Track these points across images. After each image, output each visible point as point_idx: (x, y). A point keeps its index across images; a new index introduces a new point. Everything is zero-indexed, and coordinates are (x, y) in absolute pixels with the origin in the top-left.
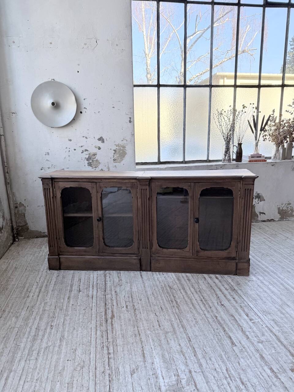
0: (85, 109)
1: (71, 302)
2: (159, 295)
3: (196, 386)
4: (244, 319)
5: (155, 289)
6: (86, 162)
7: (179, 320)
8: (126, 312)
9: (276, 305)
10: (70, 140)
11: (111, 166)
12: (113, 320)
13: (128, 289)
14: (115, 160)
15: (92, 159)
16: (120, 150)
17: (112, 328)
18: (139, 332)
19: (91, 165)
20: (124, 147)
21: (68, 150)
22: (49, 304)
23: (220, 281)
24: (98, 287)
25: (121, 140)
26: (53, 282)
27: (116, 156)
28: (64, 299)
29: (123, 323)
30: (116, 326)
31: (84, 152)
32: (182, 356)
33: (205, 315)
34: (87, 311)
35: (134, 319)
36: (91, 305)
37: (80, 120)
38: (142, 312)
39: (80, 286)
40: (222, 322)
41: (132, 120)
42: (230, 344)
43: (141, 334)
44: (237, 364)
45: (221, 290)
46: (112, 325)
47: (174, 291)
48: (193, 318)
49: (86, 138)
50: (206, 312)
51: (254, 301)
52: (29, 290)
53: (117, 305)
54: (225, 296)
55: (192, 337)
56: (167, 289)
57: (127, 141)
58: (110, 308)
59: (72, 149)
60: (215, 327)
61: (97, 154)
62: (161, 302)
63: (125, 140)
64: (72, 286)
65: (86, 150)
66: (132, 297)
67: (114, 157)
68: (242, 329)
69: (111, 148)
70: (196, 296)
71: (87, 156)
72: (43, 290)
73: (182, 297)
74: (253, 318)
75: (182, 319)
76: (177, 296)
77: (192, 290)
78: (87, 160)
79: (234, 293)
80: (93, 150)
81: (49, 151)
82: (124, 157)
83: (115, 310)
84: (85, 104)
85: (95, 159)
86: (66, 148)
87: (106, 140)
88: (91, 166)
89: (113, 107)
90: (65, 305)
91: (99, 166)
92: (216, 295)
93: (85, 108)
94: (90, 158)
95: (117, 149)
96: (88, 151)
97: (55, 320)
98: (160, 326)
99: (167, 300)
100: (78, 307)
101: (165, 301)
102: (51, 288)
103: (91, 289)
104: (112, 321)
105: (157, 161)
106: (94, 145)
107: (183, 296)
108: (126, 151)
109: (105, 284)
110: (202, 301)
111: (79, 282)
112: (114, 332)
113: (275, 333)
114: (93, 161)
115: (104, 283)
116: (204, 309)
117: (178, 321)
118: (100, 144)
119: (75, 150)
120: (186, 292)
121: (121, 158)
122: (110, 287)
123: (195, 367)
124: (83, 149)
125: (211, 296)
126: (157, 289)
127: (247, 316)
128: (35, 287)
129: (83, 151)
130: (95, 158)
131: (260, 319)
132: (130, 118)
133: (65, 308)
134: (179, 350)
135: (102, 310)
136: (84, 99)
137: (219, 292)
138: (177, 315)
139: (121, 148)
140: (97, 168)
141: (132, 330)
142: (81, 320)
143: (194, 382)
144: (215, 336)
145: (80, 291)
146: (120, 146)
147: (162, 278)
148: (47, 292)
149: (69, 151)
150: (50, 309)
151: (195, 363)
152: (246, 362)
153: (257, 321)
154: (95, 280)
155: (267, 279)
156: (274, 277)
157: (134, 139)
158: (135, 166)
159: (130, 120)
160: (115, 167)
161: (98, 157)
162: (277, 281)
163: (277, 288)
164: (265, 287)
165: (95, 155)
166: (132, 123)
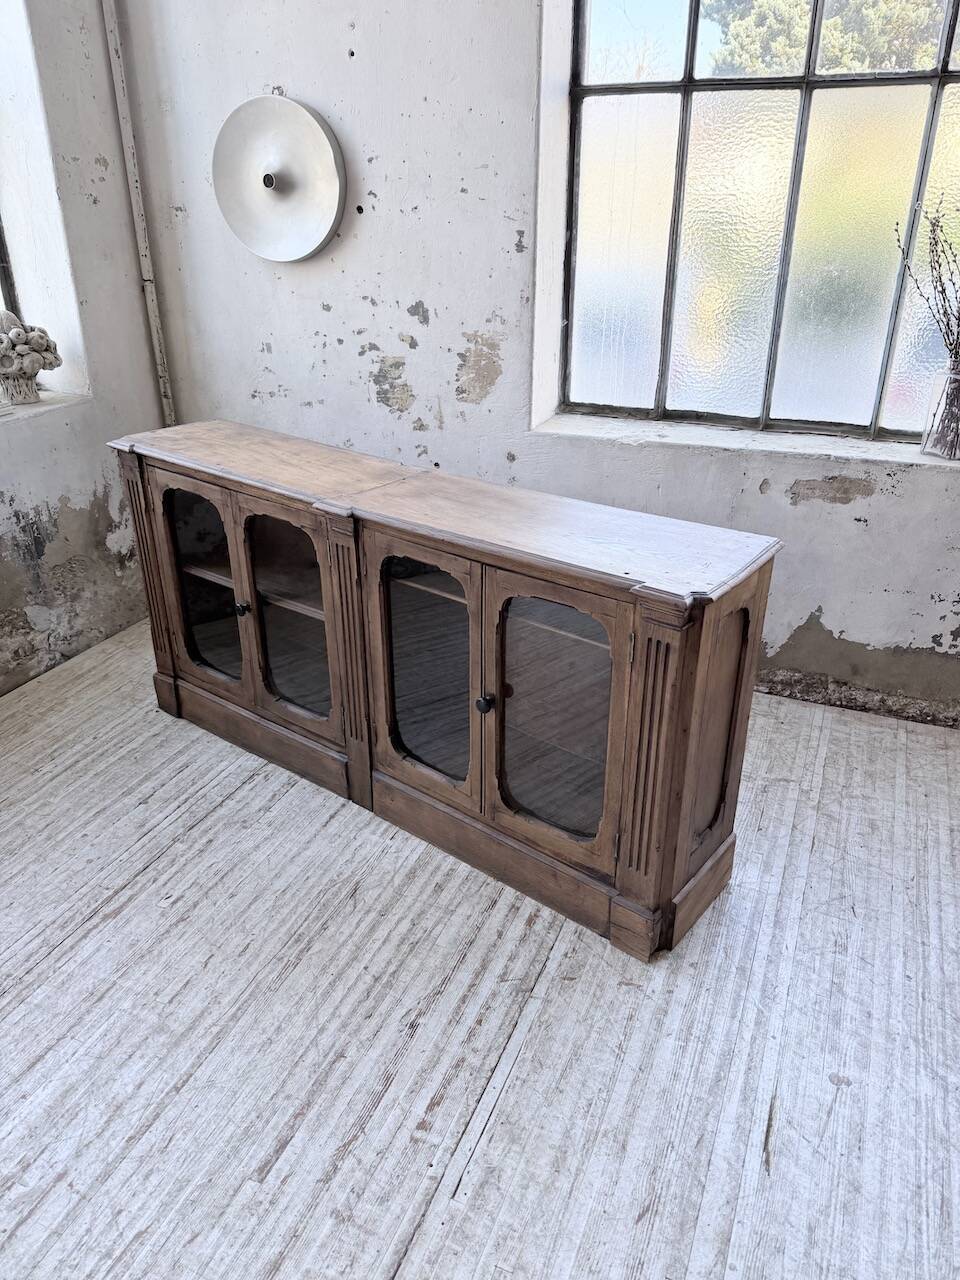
0: (372, 196)
1: (90, 827)
2: (293, 904)
3: (19, 1225)
4: (406, 1114)
5: (308, 878)
6: (375, 388)
7: (239, 1009)
8: (155, 915)
9: (580, 1122)
10: (327, 308)
11: (447, 411)
12: (101, 927)
13: (248, 845)
14: (463, 392)
15: (390, 380)
16: (480, 355)
17: (72, 948)
18: (108, 990)
19: (388, 399)
20: (493, 346)
21: (320, 340)
22: (47, 810)
23: (523, 939)
24: (194, 807)
25: (485, 317)
26: (123, 752)
27: (464, 378)
28: (89, 809)
29: (111, 945)
30: (88, 946)
31: (368, 353)
32: (105, 1118)
33: (322, 1031)
34: (86, 870)
35: (147, 946)
36: (114, 856)
37: (355, 236)
38: (185, 937)
39: (163, 785)
40: (332, 1082)
41: (526, 241)
42: (255, 1165)
43: (105, 1000)
44: (188, 1237)
45: (478, 974)
46: (85, 937)
47: (349, 909)
48: (277, 1024)
49: (373, 303)
50: (336, 1024)
51: (528, 1066)
52: (56, 754)
53: (164, 885)
54: (464, 999)
55: (196, 1080)
56: (336, 895)
57: (503, 322)
58: (139, 885)
59: (332, 340)
60: (290, 1088)
61: (404, 364)
62: (273, 926)
63: (498, 319)
64: (146, 778)
65: (373, 347)
66: (222, 878)
67: (457, 380)
68: (355, 1138)
69: (450, 346)
70: (386, 954)
71: (375, 369)
72: (80, 765)
73: (343, 939)
74: (438, 1125)
75: (250, 1010)
76: (332, 929)
77: (405, 926)
78: (377, 382)
79: (508, 1001)
80: (393, 349)
81: (271, 341)
82: (492, 383)
83: (143, 896)
84: (370, 178)
85: (399, 381)
86: (317, 333)
87: (436, 314)
88: (388, 405)
89: (463, 190)
90: (71, 828)
91: (411, 404)
92: (446, 981)
93: (370, 193)
94: (385, 376)
95: (468, 350)
96: (378, 349)
97: (6, 863)
98: (170, 1002)
99: (289, 930)
100: (88, 847)
101: (284, 930)
102: (102, 766)
103: (177, 803)
104: (95, 927)
105: (652, 407)
106: (397, 330)
107: (351, 936)
108: (500, 362)
109: (221, 805)
110: (377, 979)
111: (173, 775)
112: (64, 960)
113: (430, 1216)
114: (392, 386)
115: (221, 799)
116: (345, 1010)
117: (234, 1009)
118: (413, 325)
119: (340, 341)
120: (373, 929)
121: (481, 388)
122: (218, 820)
123: (85, 1173)
124: (365, 340)
125: (425, 976)
126: (311, 882)
127: (433, 1105)
128: (78, 747)
129: (363, 347)
130: (400, 377)
131: (456, 1140)
132: (521, 233)
133: (61, 836)
134: (120, 1099)
135: (120, 882)
136: (370, 160)
137: (464, 976)
138: (253, 991)
139: (485, 348)
140: (406, 413)
141: (102, 976)
142: (46, 890)
143: (31, 1213)
144: (254, 1115)
145: (145, 802)
146: (479, 340)
147: (376, 849)
148: (81, 774)
149: (325, 345)
150: (30, 828)
151: (103, 1160)
152: (218, 1246)
153: (436, 1140)
154: (214, 783)
155: (699, 1008)
156: (739, 1014)
157: (533, 317)
158: (530, 424)
159: (520, 241)
160: (460, 418)
161: (407, 376)
162: (727, 1035)
163: (687, 1062)
164: (648, 1034)
165: (398, 365)
166: (527, 253)
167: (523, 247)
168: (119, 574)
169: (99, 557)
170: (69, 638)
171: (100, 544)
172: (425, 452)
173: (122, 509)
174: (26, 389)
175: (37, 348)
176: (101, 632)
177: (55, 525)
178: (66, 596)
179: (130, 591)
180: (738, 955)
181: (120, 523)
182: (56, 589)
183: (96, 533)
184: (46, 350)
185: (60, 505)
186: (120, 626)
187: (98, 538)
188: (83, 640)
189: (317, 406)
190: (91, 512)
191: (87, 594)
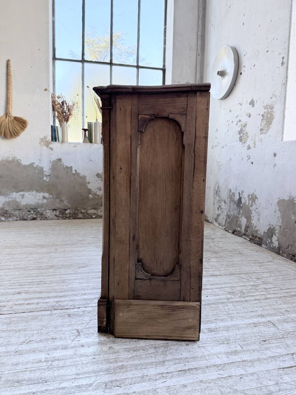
0: (245, 68)
6: (239, 136)
10: (230, 111)
11: (257, 140)
14: (262, 130)
15: (243, 132)
16: (268, 113)
19: (242, 140)
20: (272, 108)
25: (270, 97)
27: (263, 124)
31: (238, 124)
37: (239, 83)
41: (285, 60)
57: (276, 97)
59: (231, 122)
61: (247, 124)
63: (274, 96)
65: (240, 121)
67: (261, 126)
69: (260, 113)
71: (240, 129)
78: (239, 134)
80: (245, 120)
81: (218, 128)
82: (271, 124)
84: (244, 61)
85: (245, 132)
87: (256, 102)
88: (241, 142)
89: (267, 51)
91: (247, 140)
94: (241, 131)
95: (265, 112)
106: (246, 112)
108: (274, 114)
114: (243, 134)
118: (251, 110)
121: (267, 127)
124: (238, 119)
129: (237, 122)
130: (245, 130)
132: (283, 58)
136: (245, 55)
139: (269, 110)
140: (246, 143)
146: (268, 107)
149: (229, 124)
155: (77, 359)
156: (81, 376)
157: (286, 91)
158: (282, 138)
159: (283, 61)
160: (260, 142)
161: (248, 129)
162: (59, 376)
163: (28, 366)
164: (45, 347)
165: (245, 125)
166: (285, 65)
167: (284, 63)
172: (249, 158)
180: (137, 362)
189: (225, 147)
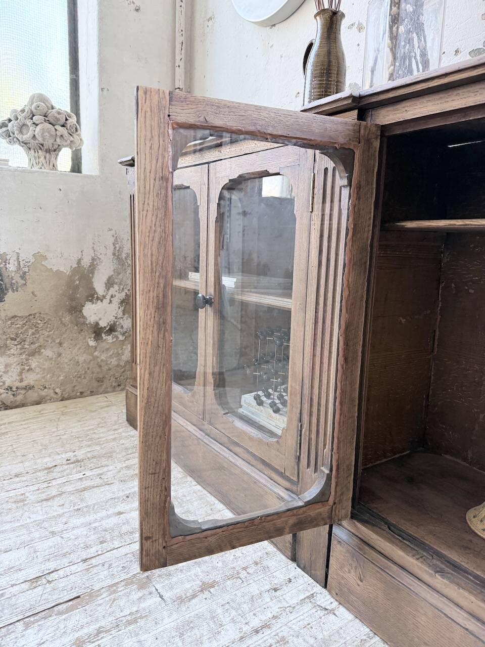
168: (92, 343)
169: (72, 322)
170: (14, 389)
171: (75, 309)
173: (109, 284)
174: (44, 161)
175: (52, 121)
176: (56, 393)
177: (23, 276)
178: (22, 348)
179: (103, 364)
181: (104, 297)
182: (12, 339)
183: (72, 298)
184: (63, 126)
185: (32, 260)
186: (81, 393)
187: (74, 304)
188: (33, 395)
190: (71, 279)
191: (48, 352)
